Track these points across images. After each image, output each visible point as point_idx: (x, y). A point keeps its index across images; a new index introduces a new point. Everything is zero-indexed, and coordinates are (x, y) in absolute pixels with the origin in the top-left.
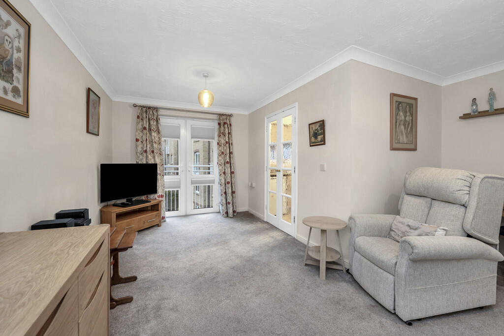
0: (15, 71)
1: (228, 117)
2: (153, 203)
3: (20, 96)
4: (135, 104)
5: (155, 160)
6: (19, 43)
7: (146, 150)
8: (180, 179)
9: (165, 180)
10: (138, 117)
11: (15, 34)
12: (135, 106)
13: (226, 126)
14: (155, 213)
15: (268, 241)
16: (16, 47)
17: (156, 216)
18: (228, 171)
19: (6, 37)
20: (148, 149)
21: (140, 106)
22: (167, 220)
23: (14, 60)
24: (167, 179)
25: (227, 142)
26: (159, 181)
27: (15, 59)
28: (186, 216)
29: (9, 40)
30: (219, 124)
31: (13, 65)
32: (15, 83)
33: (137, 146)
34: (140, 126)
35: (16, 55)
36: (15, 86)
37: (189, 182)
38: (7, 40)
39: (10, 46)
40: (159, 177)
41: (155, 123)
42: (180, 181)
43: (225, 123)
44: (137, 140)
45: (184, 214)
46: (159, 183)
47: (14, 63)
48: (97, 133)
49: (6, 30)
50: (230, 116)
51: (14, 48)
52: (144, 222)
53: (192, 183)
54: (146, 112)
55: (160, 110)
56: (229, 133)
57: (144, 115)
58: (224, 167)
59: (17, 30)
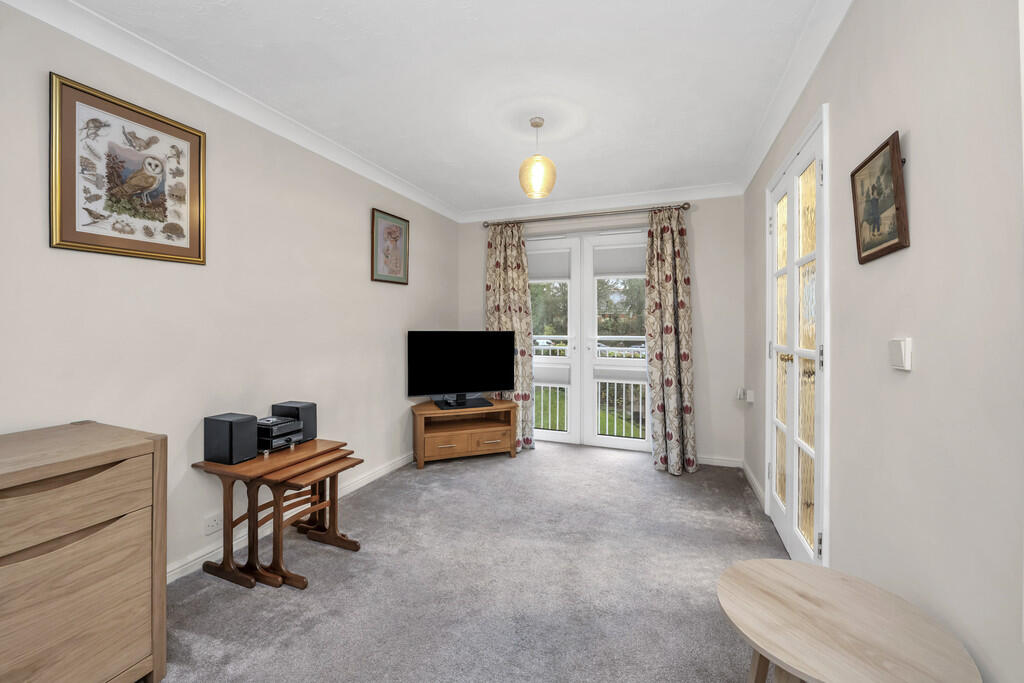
0: (170, 204)
1: (675, 213)
2: (498, 407)
3: (184, 236)
4: (485, 222)
5: (512, 325)
6: (179, 163)
7: (498, 306)
8: (570, 365)
9: (534, 366)
10: (490, 245)
11: (169, 152)
12: (486, 225)
13: (667, 235)
14: (502, 429)
15: (705, 582)
16: (171, 170)
17: (504, 434)
18: (670, 352)
19: (150, 160)
20: (502, 304)
21: (494, 225)
22: (537, 446)
23: (167, 189)
24: (539, 361)
25: (667, 278)
26: (520, 367)
27: (170, 186)
28: (581, 446)
29: (154, 162)
30: (651, 234)
31: (165, 195)
32: (171, 219)
33: (487, 299)
34: (492, 263)
35: (170, 181)
36: (172, 224)
37: (589, 374)
38: (150, 164)
39: (158, 170)
40: (518, 357)
41: (515, 253)
42: (570, 370)
43: (664, 230)
44: (488, 288)
45: (578, 442)
46: (519, 371)
47: (166, 193)
48: (405, 281)
49: (149, 150)
50: (685, 207)
51: (167, 171)
52: (478, 444)
53: (596, 376)
54: (502, 233)
55: (527, 225)
56: (675, 254)
57: (499, 238)
58: (659, 343)
59: (173, 147)
